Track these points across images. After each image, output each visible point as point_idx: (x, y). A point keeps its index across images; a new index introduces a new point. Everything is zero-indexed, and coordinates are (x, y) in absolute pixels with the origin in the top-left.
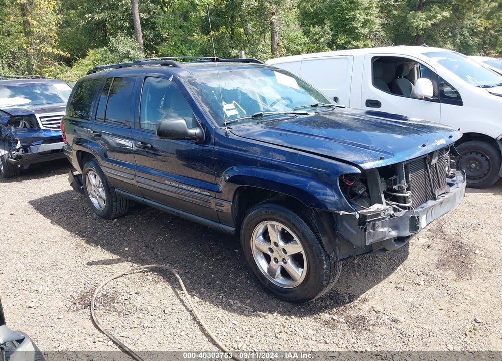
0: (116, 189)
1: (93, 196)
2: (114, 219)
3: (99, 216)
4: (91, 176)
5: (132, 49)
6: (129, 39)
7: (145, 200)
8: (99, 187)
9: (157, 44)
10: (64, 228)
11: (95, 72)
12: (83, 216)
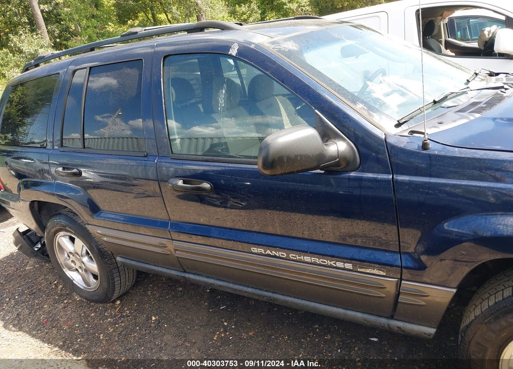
0: (118, 259)
1: (70, 269)
2: (114, 302)
3: (86, 299)
4: (62, 238)
5: (41, 47)
6: (34, 36)
7: (187, 275)
8: (82, 256)
9: (67, 39)
10: (34, 336)
11: (37, 65)
12: (56, 301)
